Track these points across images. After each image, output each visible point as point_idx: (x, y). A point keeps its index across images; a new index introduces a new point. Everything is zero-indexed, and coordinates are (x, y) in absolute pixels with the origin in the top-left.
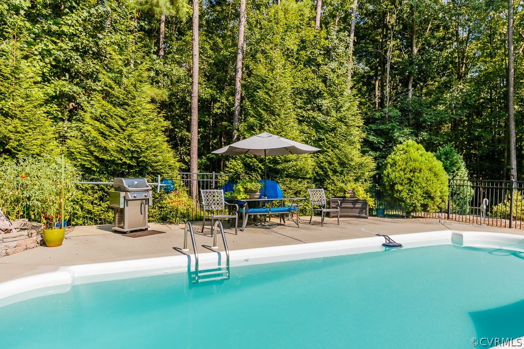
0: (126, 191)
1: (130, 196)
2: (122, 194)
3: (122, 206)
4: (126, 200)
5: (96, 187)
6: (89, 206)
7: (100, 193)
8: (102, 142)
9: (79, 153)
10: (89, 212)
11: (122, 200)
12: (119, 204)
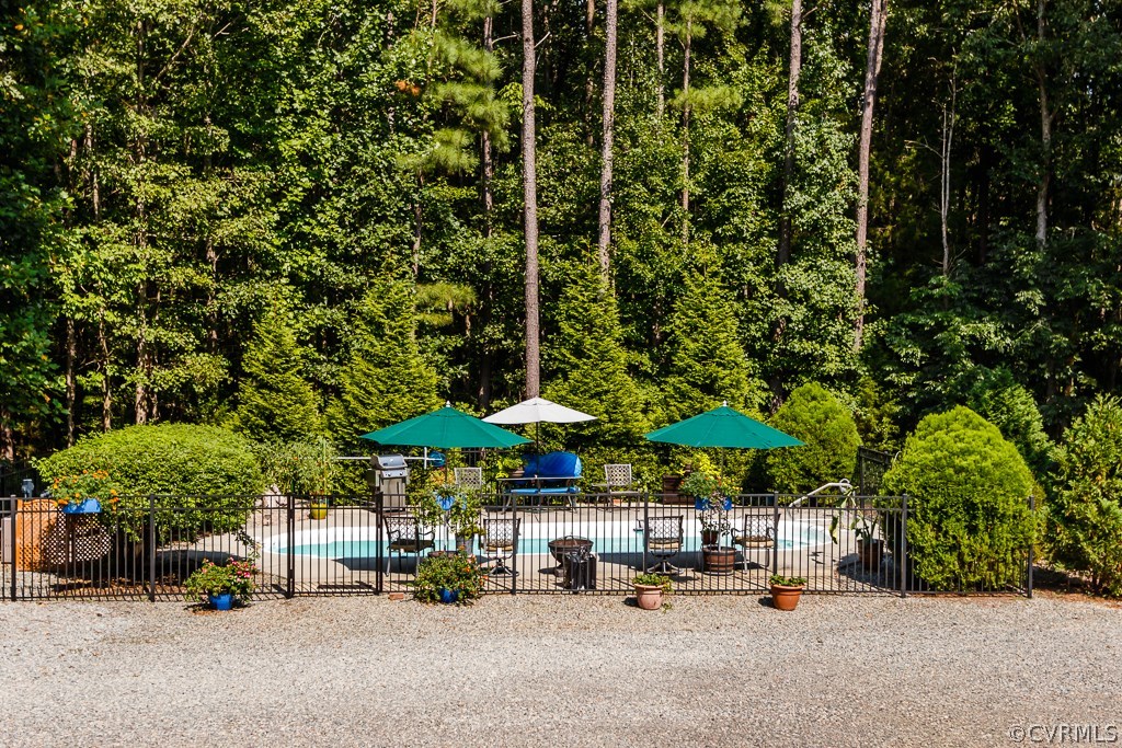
0: (382, 470)
1: (385, 474)
2: (378, 472)
3: (377, 485)
4: (382, 479)
5: (358, 463)
6: (350, 485)
7: (362, 470)
8: (362, 412)
9: (339, 423)
10: (351, 491)
11: (377, 478)
12: (374, 482)
